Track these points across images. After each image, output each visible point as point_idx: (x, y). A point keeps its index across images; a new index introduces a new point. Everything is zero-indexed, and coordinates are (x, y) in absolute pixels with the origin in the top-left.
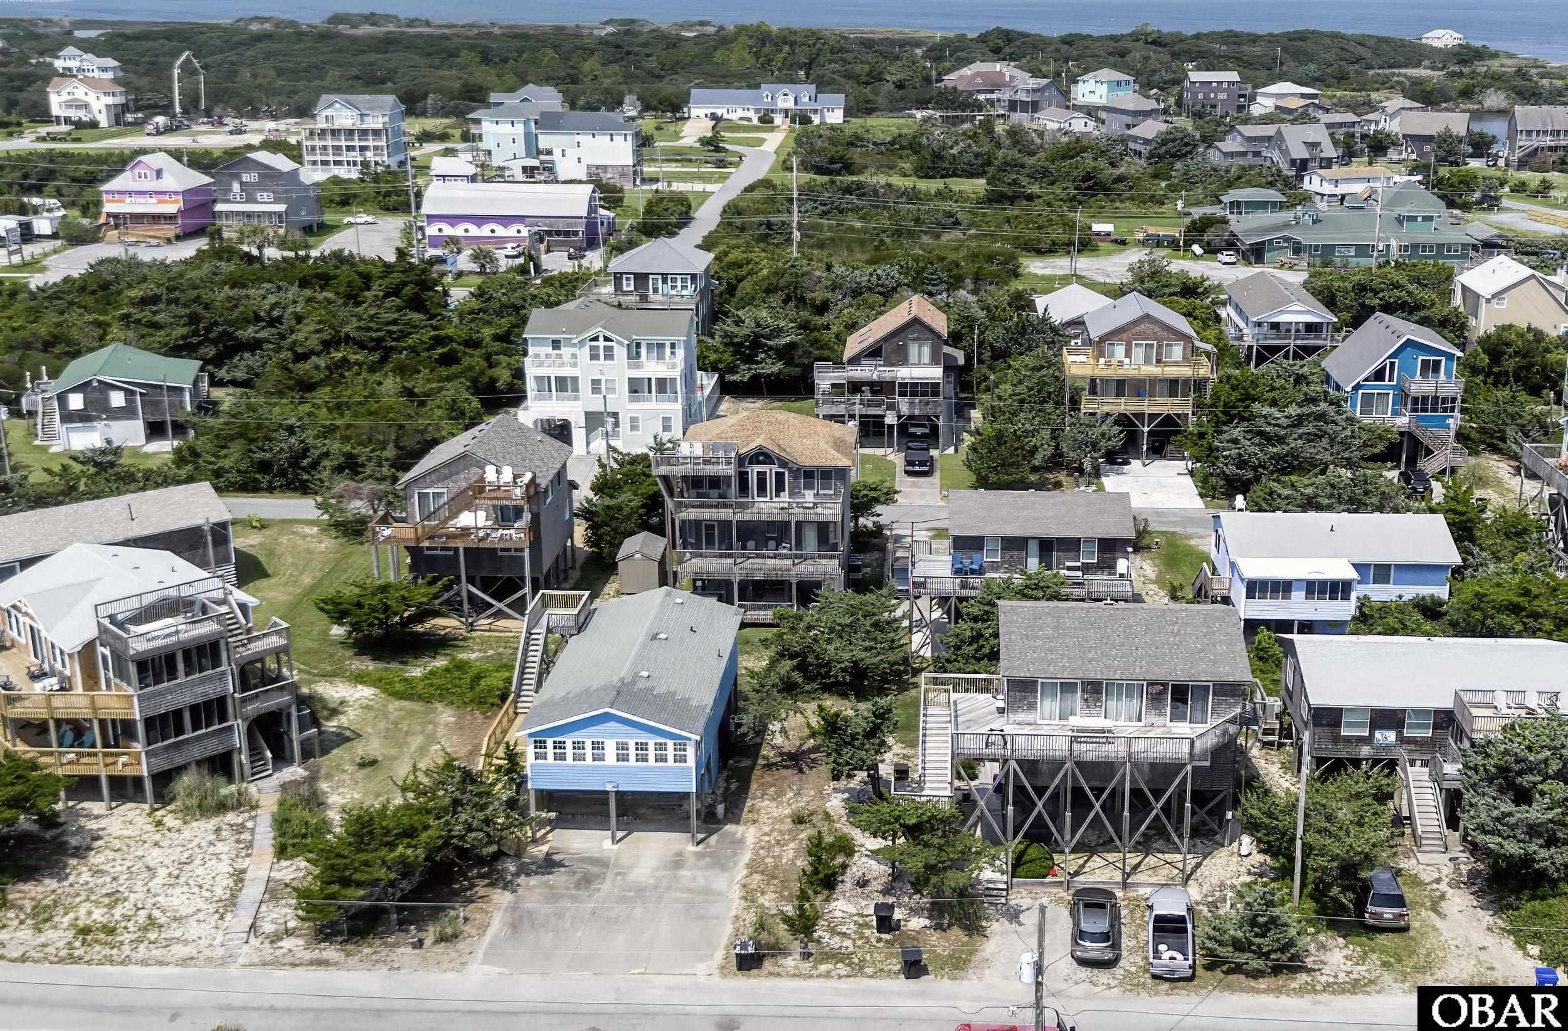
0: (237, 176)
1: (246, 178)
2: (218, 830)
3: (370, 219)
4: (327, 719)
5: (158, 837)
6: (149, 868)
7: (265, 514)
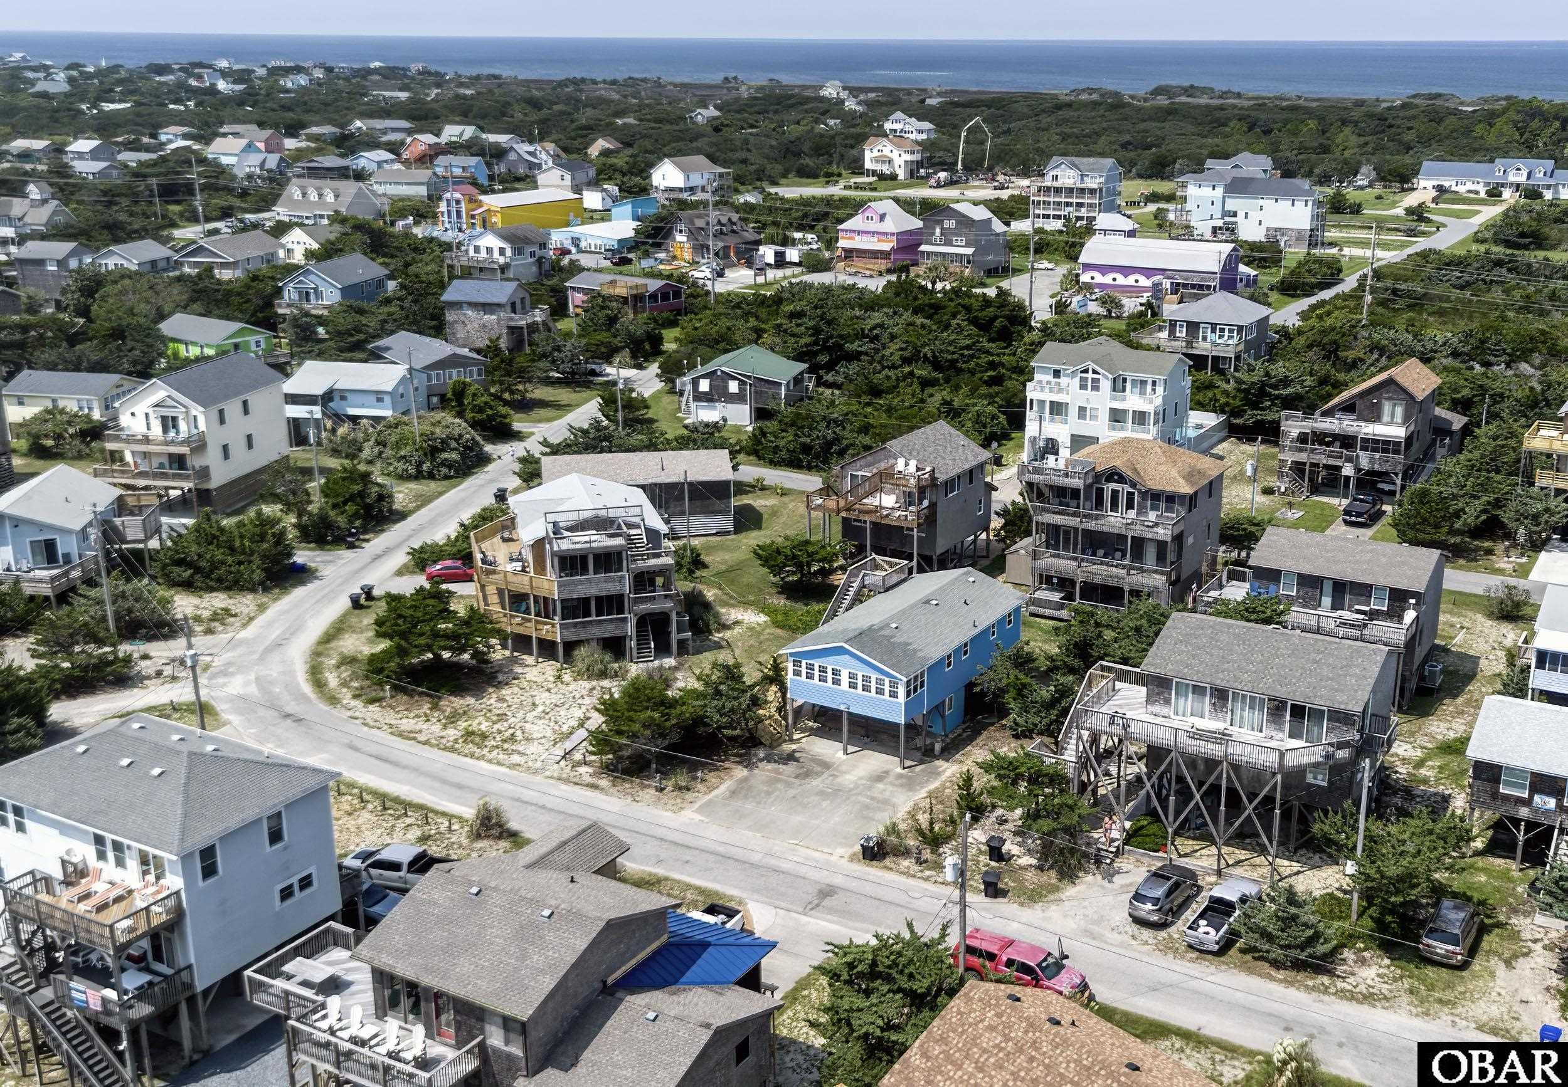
0: (940, 222)
1: (946, 224)
2: (594, 688)
3: (1050, 266)
4: (718, 631)
5: (551, 686)
6: (534, 704)
7: (788, 485)
